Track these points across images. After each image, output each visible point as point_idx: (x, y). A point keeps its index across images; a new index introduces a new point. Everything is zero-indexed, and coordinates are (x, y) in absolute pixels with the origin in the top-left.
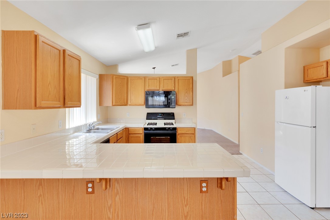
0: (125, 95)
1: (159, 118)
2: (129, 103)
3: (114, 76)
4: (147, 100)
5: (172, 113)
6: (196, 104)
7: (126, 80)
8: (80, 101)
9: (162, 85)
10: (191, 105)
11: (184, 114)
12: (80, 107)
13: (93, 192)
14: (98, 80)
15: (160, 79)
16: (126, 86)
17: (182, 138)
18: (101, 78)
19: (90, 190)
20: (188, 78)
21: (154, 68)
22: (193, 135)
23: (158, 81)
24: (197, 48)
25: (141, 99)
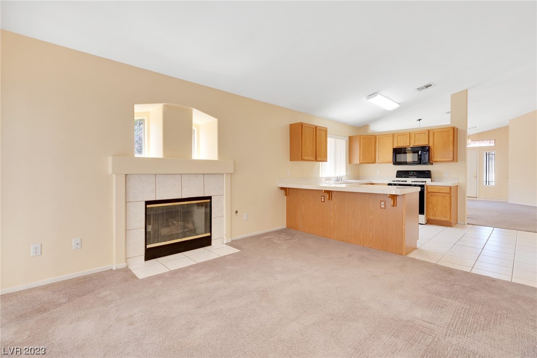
0: (373, 154)
1: (411, 176)
2: (377, 161)
3: (362, 137)
4: (395, 157)
5: (428, 171)
6: (465, 160)
7: (373, 139)
8: (326, 157)
9: (412, 141)
10: (451, 161)
11: (447, 173)
12: (326, 161)
13: (324, 202)
14: (348, 141)
15: (410, 134)
16: (373, 145)
17: (434, 197)
18: (351, 139)
19: (323, 200)
20: (446, 130)
21: (419, 120)
22: (448, 195)
23: (409, 137)
24: (467, 90)
25: (390, 156)
